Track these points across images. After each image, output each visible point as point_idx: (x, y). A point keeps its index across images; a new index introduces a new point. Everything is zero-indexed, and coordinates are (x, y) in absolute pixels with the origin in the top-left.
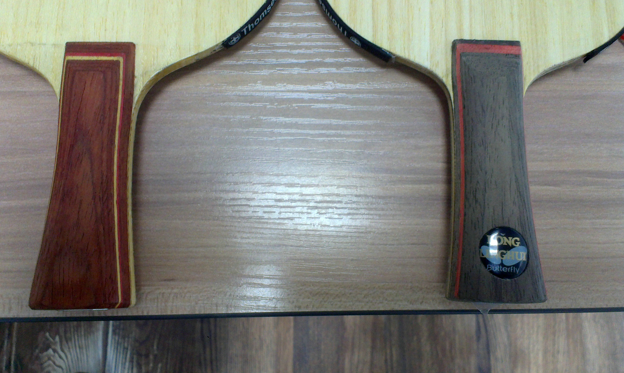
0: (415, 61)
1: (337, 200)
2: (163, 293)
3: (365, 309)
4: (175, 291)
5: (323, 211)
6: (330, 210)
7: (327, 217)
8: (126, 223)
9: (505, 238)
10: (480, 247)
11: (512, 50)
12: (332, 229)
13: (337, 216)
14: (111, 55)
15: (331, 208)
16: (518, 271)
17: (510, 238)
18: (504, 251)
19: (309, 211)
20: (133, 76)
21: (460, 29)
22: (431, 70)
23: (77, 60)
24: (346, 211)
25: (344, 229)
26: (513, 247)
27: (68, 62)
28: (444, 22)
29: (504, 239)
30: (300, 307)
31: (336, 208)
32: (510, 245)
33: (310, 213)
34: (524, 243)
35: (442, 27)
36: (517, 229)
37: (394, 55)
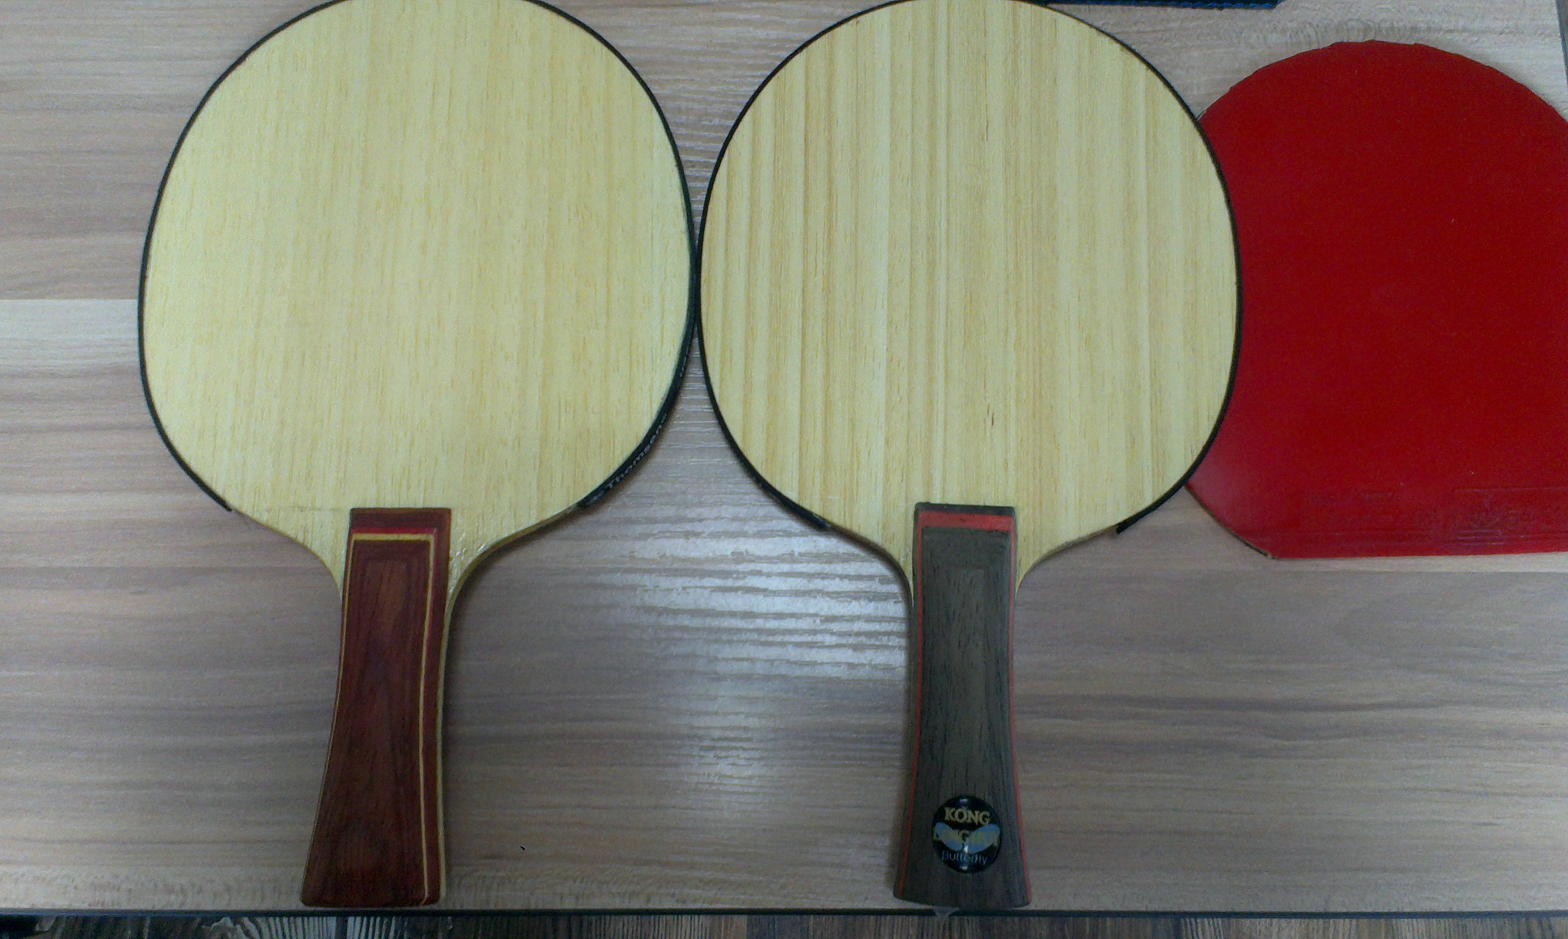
0: (859, 534)
1: (744, 736)
2: (485, 877)
3: (782, 906)
4: (501, 874)
5: (723, 754)
6: (735, 753)
7: (729, 762)
8: (435, 778)
9: (970, 812)
10: (934, 825)
11: (999, 523)
12: (736, 781)
13: (743, 762)
14: (416, 533)
15: (736, 748)
16: (984, 862)
17: (977, 813)
18: (967, 832)
19: (702, 753)
20: (448, 559)
21: (929, 484)
22: (883, 547)
23: (369, 541)
24: (757, 754)
25: (754, 782)
26: (980, 825)
27: (356, 542)
28: (904, 474)
29: (967, 813)
30: (685, 901)
31: (744, 749)
32: (976, 822)
33: (702, 757)
34: (995, 820)
35: (902, 481)
36: (986, 801)
37: (829, 523)
